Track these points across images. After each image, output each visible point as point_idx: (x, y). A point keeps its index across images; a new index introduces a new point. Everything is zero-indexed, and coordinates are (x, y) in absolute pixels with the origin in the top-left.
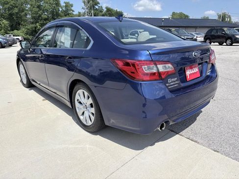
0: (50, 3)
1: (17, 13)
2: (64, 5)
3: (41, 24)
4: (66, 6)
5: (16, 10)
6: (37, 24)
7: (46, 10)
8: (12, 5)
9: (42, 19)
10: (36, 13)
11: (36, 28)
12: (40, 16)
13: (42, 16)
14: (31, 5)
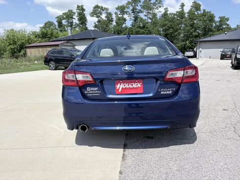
0: (204, 20)
1: (171, 33)
2: (219, 20)
3: (190, 41)
4: (220, 21)
5: (171, 30)
6: (187, 42)
7: (198, 27)
8: (168, 27)
9: (192, 37)
10: (188, 31)
11: (185, 45)
12: (191, 33)
13: (193, 33)
14: (185, 25)
